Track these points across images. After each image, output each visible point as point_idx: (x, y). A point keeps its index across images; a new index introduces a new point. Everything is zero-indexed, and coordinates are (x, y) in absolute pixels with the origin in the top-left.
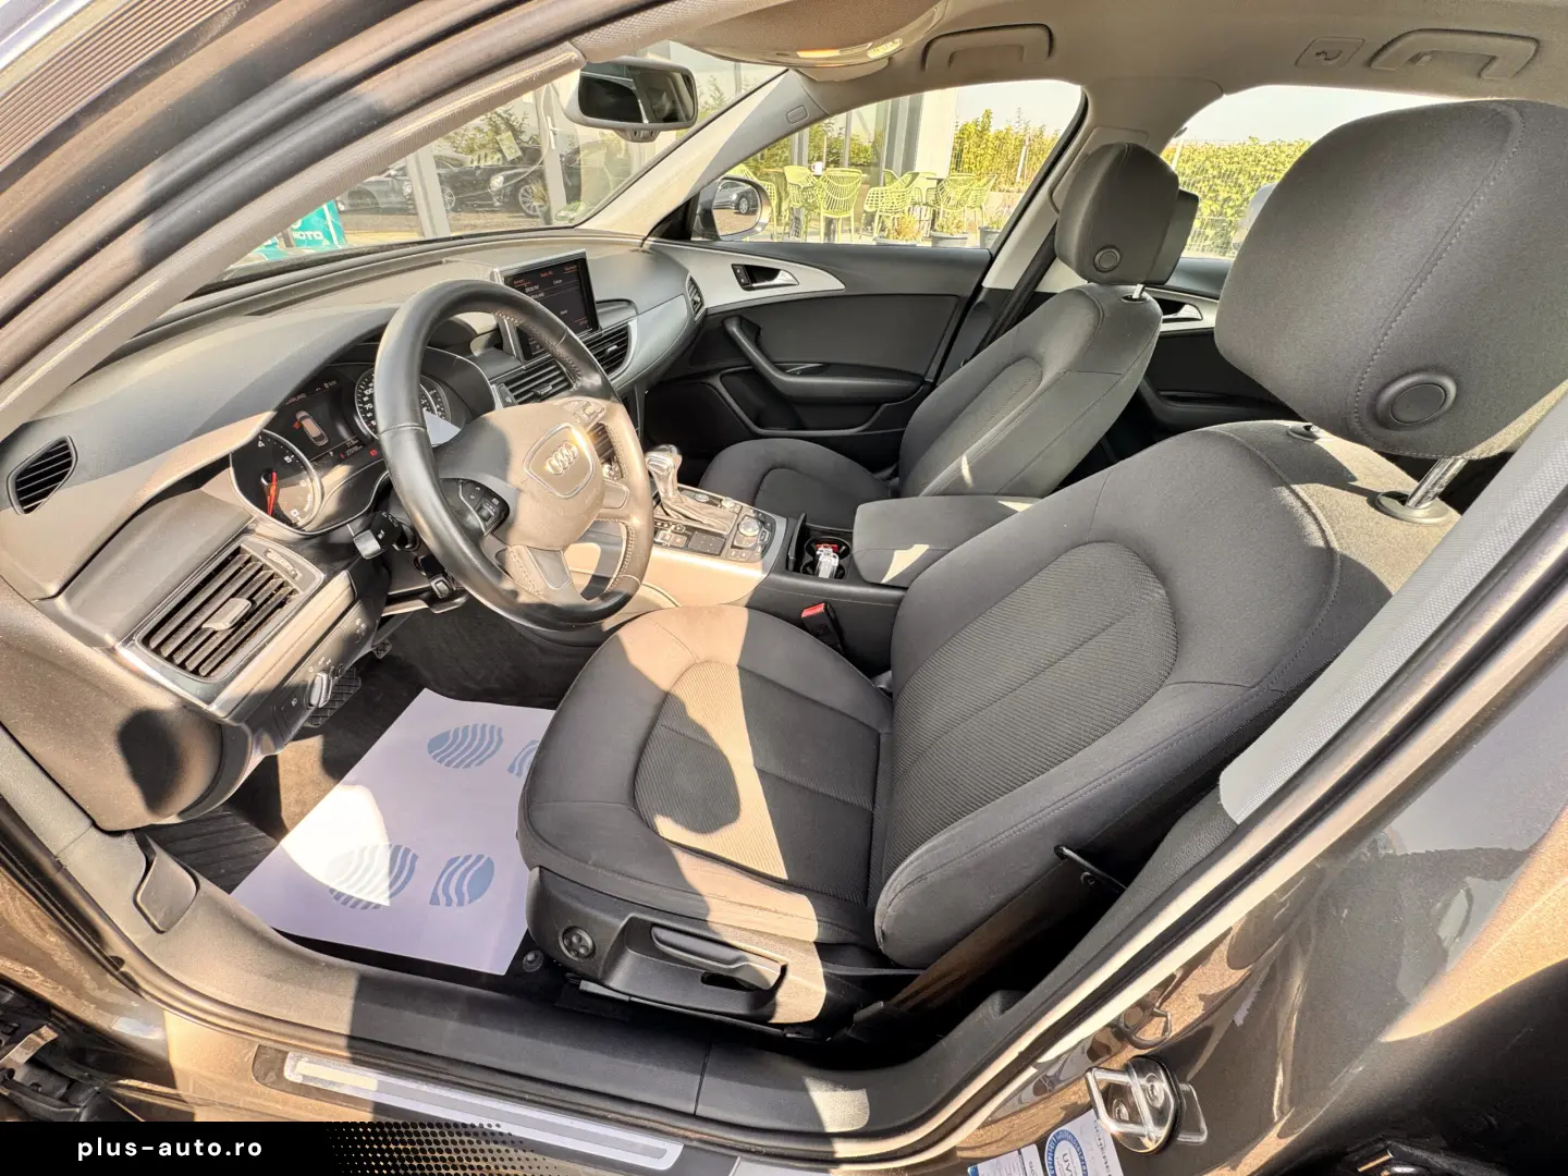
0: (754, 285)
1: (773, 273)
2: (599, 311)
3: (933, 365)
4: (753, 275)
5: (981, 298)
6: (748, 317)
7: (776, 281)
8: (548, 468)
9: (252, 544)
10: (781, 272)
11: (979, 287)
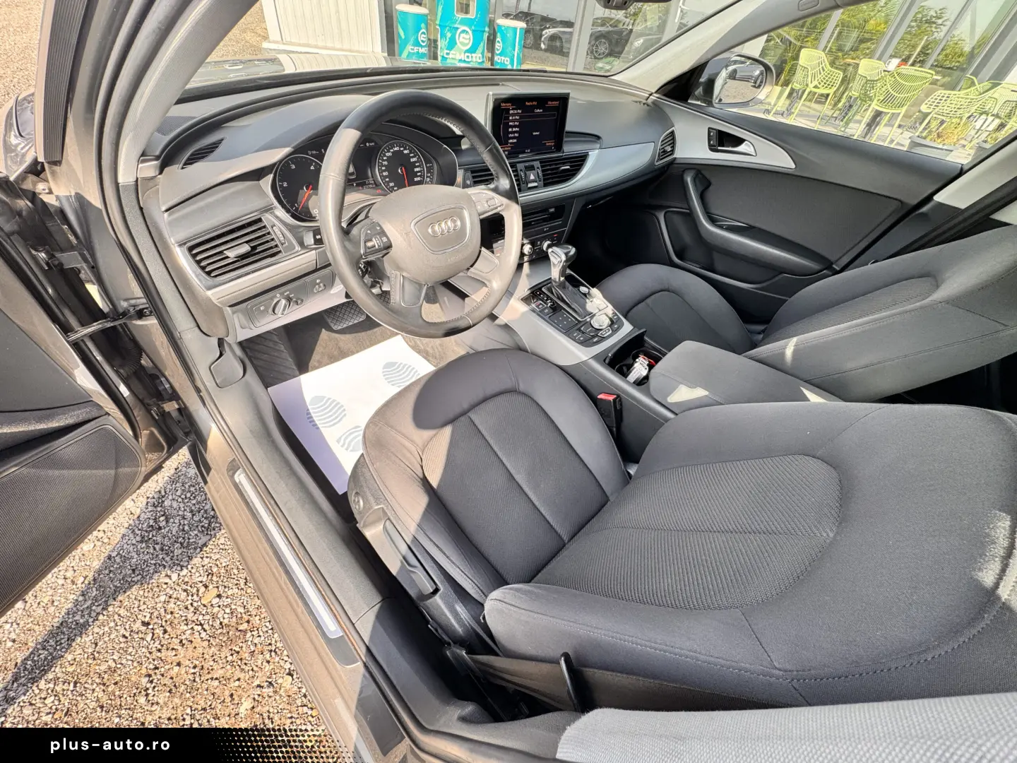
0: (719, 148)
1: (739, 141)
2: (565, 139)
3: (845, 257)
4: (723, 140)
5: (924, 209)
6: (704, 173)
7: (740, 149)
8: (430, 230)
9: (267, 219)
10: (746, 142)
11: (929, 198)
